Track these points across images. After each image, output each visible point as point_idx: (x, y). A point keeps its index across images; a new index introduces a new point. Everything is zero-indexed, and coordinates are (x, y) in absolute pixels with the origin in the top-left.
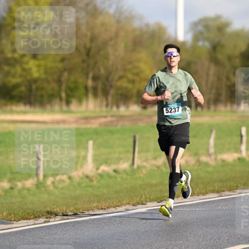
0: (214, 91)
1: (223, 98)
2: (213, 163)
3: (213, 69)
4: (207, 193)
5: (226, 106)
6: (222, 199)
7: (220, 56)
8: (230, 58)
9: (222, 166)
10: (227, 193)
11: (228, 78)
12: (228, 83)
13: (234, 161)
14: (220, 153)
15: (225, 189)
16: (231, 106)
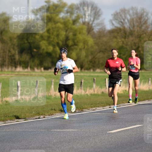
1: (7, 63)
5: (8, 68)
6: (5, 125)
7: (5, 38)
8: (11, 39)
9: (6, 105)
10: (9, 121)
11: (9, 51)
12: (10, 54)
14: (5, 97)
15: (8, 119)
16: (12, 68)
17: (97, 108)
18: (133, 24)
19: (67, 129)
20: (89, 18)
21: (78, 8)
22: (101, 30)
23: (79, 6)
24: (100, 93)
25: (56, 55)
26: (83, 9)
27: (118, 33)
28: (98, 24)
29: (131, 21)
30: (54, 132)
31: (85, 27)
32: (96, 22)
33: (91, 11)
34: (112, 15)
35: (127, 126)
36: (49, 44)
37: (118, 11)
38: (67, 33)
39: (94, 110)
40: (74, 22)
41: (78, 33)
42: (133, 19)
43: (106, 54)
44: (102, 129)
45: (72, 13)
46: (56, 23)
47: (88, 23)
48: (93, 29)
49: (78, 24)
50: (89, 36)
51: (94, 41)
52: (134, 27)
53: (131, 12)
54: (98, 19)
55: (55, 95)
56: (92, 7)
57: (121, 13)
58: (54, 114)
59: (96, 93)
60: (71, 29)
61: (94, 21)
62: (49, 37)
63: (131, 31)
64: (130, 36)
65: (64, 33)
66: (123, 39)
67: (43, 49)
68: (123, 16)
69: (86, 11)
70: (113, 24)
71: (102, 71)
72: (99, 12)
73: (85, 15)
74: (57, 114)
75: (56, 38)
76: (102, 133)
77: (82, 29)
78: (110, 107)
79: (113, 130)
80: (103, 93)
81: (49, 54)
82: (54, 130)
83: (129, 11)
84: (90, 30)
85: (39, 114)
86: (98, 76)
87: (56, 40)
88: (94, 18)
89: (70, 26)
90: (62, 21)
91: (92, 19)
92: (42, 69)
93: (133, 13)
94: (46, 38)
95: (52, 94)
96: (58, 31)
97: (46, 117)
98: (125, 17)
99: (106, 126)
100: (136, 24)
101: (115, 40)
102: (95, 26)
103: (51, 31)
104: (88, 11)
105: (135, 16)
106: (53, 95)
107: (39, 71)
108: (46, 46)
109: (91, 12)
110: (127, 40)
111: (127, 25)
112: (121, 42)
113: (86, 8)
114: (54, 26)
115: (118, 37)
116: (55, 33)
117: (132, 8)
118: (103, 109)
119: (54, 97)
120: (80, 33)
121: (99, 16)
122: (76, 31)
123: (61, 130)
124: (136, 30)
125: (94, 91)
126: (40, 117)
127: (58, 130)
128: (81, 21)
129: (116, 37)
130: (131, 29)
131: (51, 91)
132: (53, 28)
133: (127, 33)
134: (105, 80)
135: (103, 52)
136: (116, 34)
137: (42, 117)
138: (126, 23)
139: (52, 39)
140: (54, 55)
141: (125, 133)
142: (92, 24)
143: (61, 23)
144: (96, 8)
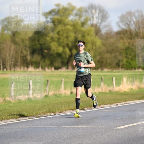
0: (13, 60)
1: (19, 63)
2: (13, 101)
3: (13, 47)
4: (10, 119)
5: (20, 68)
6: (18, 122)
7: (17, 40)
8: (23, 41)
9: (19, 103)
11: (22, 52)
12: (22, 55)
13: (26, 100)
16: (24, 68)
17: (105, 105)
18: (139, 25)
19: (77, 126)
20: (97, 21)
21: (86, 11)
22: (108, 32)
23: (87, 9)
24: (107, 91)
25: (66, 55)
26: (91, 12)
27: (124, 34)
28: (106, 26)
29: (137, 23)
30: (64, 128)
31: (93, 29)
32: (103, 24)
33: (99, 13)
34: (119, 17)
35: (133, 122)
36: (59, 45)
37: (125, 14)
38: (76, 34)
39: (102, 107)
40: (83, 24)
41: (86, 34)
42: (138, 21)
43: (113, 55)
44: (110, 125)
45: (80, 16)
46: (65, 25)
47: (96, 25)
48: (100, 31)
49: (86, 26)
50: (97, 37)
51: (102, 42)
52: (139, 28)
53: (137, 14)
54: (105, 21)
55: (65, 93)
56: (100, 10)
57: (127, 16)
58: (64, 111)
59: (104, 91)
60: (80, 31)
61: (101, 23)
62: (59, 39)
63: (137, 32)
64: (136, 38)
65: (74, 35)
66: (129, 40)
67: (54, 50)
68: (129, 18)
69: (94, 14)
70: (119, 26)
71: (109, 70)
72: (106, 14)
73: (93, 17)
74: (66, 111)
75: (65, 40)
76: (110, 129)
77: (90, 31)
78: (117, 105)
79: (120, 126)
80: (110, 91)
81: (59, 55)
82: (64, 127)
83: (134, 14)
84: (98, 31)
85: (50, 111)
86: (105, 76)
87: (66, 42)
88: (102, 21)
89: (79, 28)
90: (71, 23)
91: (100, 21)
92: (53, 69)
93: (139, 15)
94: (56, 40)
95: (62, 92)
96: (67, 33)
97: (56, 114)
98: (131, 19)
99: (113, 122)
100: (141, 26)
101: (121, 41)
102: (102, 28)
103: (61, 33)
104: (96, 14)
105: (141, 18)
106: (63, 94)
107: (50, 70)
108: (56, 47)
109: (99, 15)
110: (132, 40)
111: (133, 27)
112: (128, 43)
113: (94, 11)
114: (63, 28)
115: (125, 38)
116: (65, 35)
117: (138, 11)
118: (111, 106)
119: (64, 95)
120: (88, 35)
121: (106, 18)
122: (84, 32)
123: (71, 127)
124: (142, 31)
125: (102, 90)
126: (51, 115)
127: (68, 127)
128: (89, 23)
129: (122, 39)
130: (137, 30)
131: (61, 90)
132: (62, 30)
133: (133, 35)
134: (113, 78)
135: (110, 52)
136: (122, 36)
137: (53, 114)
138: (132, 25)
139: (61, 41)
140: (63, 55)
141: (132, 129)
142: (100, 26)
143: (71, 25)
144: (104, 11)
